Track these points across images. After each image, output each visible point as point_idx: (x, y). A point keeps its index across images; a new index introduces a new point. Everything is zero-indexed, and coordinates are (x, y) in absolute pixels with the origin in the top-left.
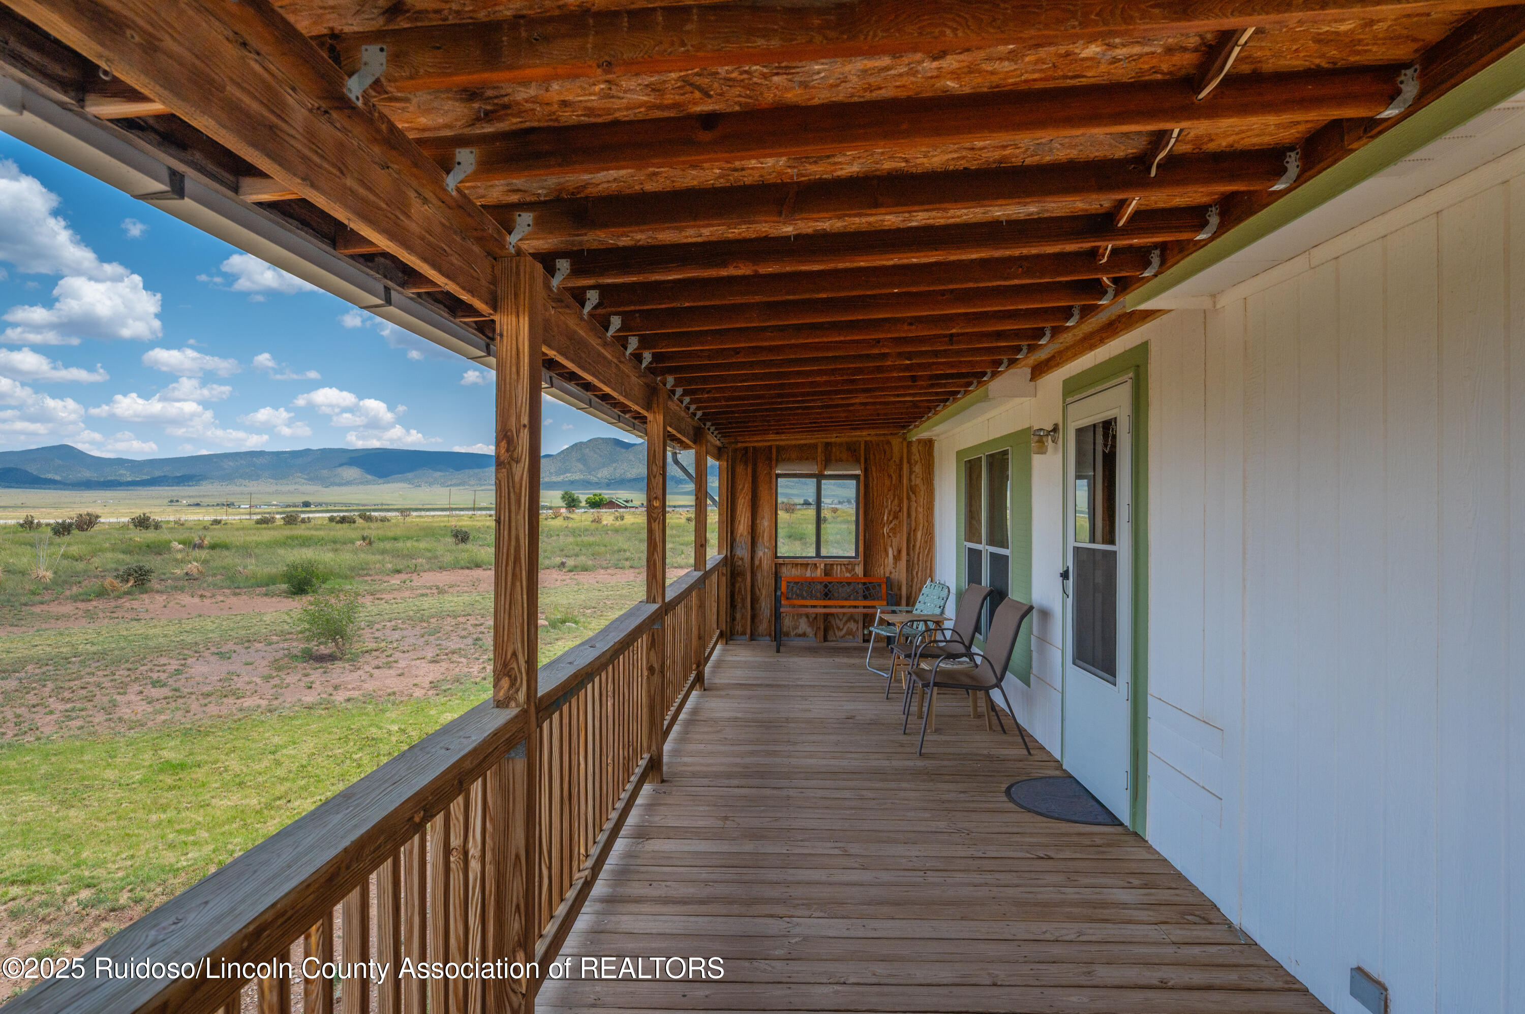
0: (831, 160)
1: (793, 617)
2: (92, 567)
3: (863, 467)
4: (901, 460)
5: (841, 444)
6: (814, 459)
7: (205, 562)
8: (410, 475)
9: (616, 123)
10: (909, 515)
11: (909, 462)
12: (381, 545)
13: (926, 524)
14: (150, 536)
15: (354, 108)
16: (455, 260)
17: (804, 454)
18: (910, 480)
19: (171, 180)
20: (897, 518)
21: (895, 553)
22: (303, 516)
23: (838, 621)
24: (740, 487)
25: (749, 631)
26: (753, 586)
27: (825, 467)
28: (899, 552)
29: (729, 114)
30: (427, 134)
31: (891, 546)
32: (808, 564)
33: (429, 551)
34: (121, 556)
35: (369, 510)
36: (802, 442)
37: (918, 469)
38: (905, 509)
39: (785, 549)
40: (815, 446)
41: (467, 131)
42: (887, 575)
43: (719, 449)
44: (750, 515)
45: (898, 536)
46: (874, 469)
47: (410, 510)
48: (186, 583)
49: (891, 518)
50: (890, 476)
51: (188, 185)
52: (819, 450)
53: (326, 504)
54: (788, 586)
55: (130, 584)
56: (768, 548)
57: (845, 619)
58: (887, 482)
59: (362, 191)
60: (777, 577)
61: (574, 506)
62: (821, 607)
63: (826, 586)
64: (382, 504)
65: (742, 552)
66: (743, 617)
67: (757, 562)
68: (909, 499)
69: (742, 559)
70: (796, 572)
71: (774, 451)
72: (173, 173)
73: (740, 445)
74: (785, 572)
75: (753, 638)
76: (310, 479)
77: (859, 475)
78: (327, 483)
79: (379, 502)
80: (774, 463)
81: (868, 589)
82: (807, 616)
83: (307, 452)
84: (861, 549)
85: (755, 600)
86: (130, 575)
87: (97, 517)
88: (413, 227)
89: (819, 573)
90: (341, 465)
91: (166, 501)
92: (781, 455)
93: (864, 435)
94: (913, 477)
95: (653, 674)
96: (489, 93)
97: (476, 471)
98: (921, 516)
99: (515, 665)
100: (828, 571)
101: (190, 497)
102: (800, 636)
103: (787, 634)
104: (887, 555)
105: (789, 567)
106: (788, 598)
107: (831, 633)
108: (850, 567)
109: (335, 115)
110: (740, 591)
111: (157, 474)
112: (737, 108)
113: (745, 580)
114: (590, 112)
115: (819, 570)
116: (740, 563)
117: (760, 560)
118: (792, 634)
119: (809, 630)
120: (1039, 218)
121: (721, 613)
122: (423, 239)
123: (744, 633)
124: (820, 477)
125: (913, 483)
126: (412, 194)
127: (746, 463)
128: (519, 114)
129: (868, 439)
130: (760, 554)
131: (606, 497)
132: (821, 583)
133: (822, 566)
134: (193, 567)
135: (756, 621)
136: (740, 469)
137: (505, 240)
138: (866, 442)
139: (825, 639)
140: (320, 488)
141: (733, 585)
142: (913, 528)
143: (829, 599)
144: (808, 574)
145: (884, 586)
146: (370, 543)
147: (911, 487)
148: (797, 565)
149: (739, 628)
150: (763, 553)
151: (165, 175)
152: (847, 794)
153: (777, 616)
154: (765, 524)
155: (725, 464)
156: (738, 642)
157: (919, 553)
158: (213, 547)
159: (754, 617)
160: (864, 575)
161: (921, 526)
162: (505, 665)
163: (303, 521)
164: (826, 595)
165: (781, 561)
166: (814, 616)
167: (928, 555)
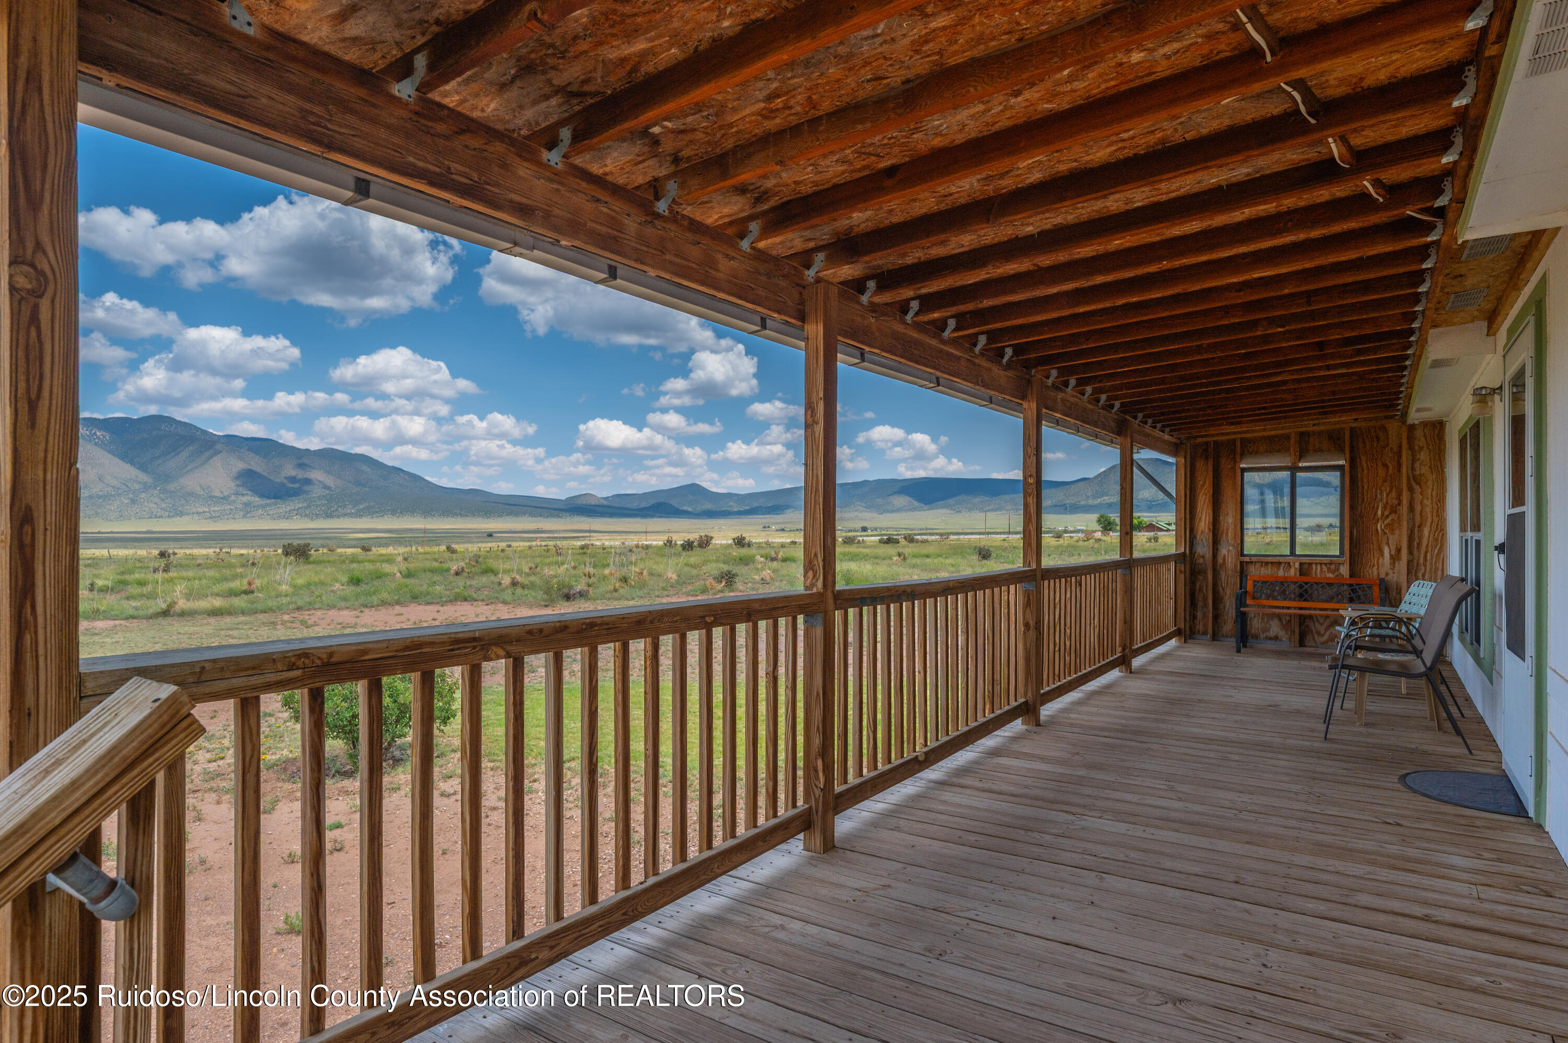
0: (1012, 174)
1: (1263, 619)
2: (702, 573)
3: (1348, 455)
4: (1400, 447)
5: (1320, 433)
6: (1287, 450)
7: (774, 571)
8: (951, 501)
9: (836, 186)
10: (1411, 509)
11: (1411, 448)
12: (914, 561)
13: (1436, 519)
14: (744, 551)
15: (663, 217)
16: (761, 292)
17: (1275, 445)
18: (1413, 469)
19: (610, 272)
20: (1395, 512)
21: (1393, 553)
22: (860, 539)
23: (1317, 625)
24: (1201, 483)
25: (1210, 631)
26: (1215, 585)
27: (1300, 459)
28: (1399, 550)
29: (904, 164)
30: (734, 217)
31: (1388, 544)
32: (1280, 563)
33: (953, 566)
34: (722, 566)
35: (916, 535)
36: (1273, 433)
37: (1423, 456)
38: (1405, 502)
39: (1252, 546)
40: (1288, 437)
41: (754, 211)
42: (1382, 576)
43: (1176, 445)
44: (1211, 512)
45: (1397, 532)
46: (1363, 458)
47: (950, 534)
48: (761, 586)
49: (1386, 513)
50: (1385, 466)
51: (619, 272)
52: (1293, 441)
53: (881, 529)
54: (1255, 586)
55: (723, 583)
56: (1233, 546)
57: (1327, 623)
58: (1382, 472)
59: (677, 260)
60: (1243, 573)
61: (1110, 530)
62: (1295, 608)
63: (1301, 587)
64: (927, 529)
65: (1203, 549)
66: (1205, 616)
67: (1220, 561)
68: (1411, 489)
69: (1203, 557)
70: (1266, 572)
71: (1238, 444)
72: (610, 267)
73: (1200, 440)
74: (1254, 572)
75: (1215, 637)
76: (868, 507)
77: (1344, 466)
78: (882, 510)
79: (923, 526)
80: (1238, 457)
81: (1354, 591)
82: (1279, 617)
83: (865, 482)
84: (1347, 547)
85: (1217, 600)
86: (723, 577)
87: (712, 538)
88: (720, 275)
89: (1292, 572)
90: (895, 493)
91: (761, 527)
92: (1248, 447)
93: (1344, 421)
94: (1417, 465)
95: (1029, 630)
96: (751, 188)
97: (1012, 496)
98: (1428, 510)
99: (816, 563)
100: (1304, 569)
101: (778, 523)
102: (1271, 639)
103: (1256, 637)
104: (1382, 554)
105: (1258, 565)
106: (1254, 598)
107: (1309, 637)
108: (1333, 567)
109: (656, 222)
110: (1201, 589)
111: (755, 504)
112: (907, 159)
113: (1206, 579)
114: (816, 184)
115: (1292, 571)
116: (1201, 561)
117: (1224, 560)
118: (1262, 636)
119: (1282, 634)
120: (1262, 176)
121: (1179, 611)
122: (730, 282)
123: (1205, 633)
124: (1294, 469)
125: (1417, 473)
126: (719, 256)
127: (1207, 458)
128: (776, 194)
129: (1354, 425)
130: (1223, 551)
131: (1145, 519)
132: (1295, 583)
133: (1297, 565)
134: (767, 573)
135: (1219, 621)
136: (1200, 464)
137: (804, 274)
138: (1352, 429)
139: (1302, 644)
140: (875, 515)
141: (1193, 583)
142: (1417, 524)
143: (1305, 600)
144: (1281, 573)
145: (1376, 589)
146: (905, 559)
147: (1414, 476)
148: (1267, 563)
149: (1200, 627)
150: (1227, 551)
151: (606, 268)
152: (1212, 755)
153: (1242, 618)
154: (1228, 520)
155: (1183, 460)
156: (1198, 641)
157: (1426, 553)
158: (785, 560)
159: (1216, 617)
160: (1351, 576)
161: (1429, 520)
162: (810, 562)
163: (859, 542)
164: (1301, 596)
165: (1247, 559)
166: (1288, 618)
167: (1439, 554)
